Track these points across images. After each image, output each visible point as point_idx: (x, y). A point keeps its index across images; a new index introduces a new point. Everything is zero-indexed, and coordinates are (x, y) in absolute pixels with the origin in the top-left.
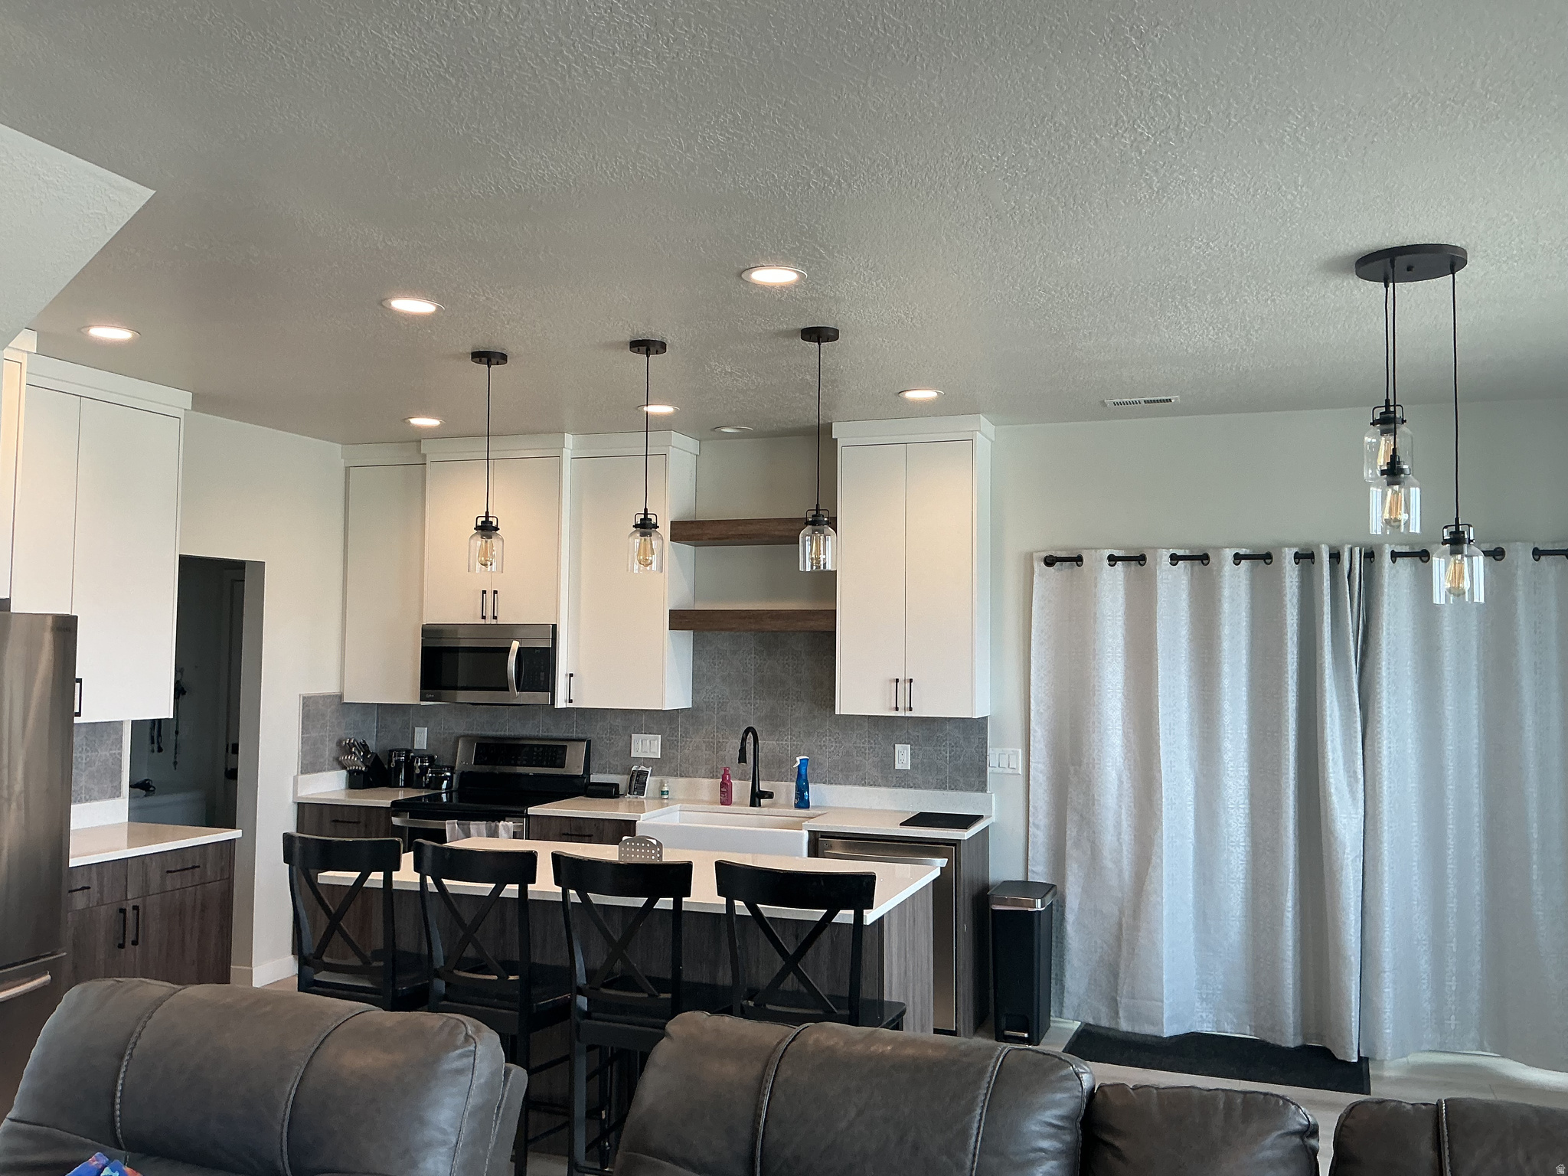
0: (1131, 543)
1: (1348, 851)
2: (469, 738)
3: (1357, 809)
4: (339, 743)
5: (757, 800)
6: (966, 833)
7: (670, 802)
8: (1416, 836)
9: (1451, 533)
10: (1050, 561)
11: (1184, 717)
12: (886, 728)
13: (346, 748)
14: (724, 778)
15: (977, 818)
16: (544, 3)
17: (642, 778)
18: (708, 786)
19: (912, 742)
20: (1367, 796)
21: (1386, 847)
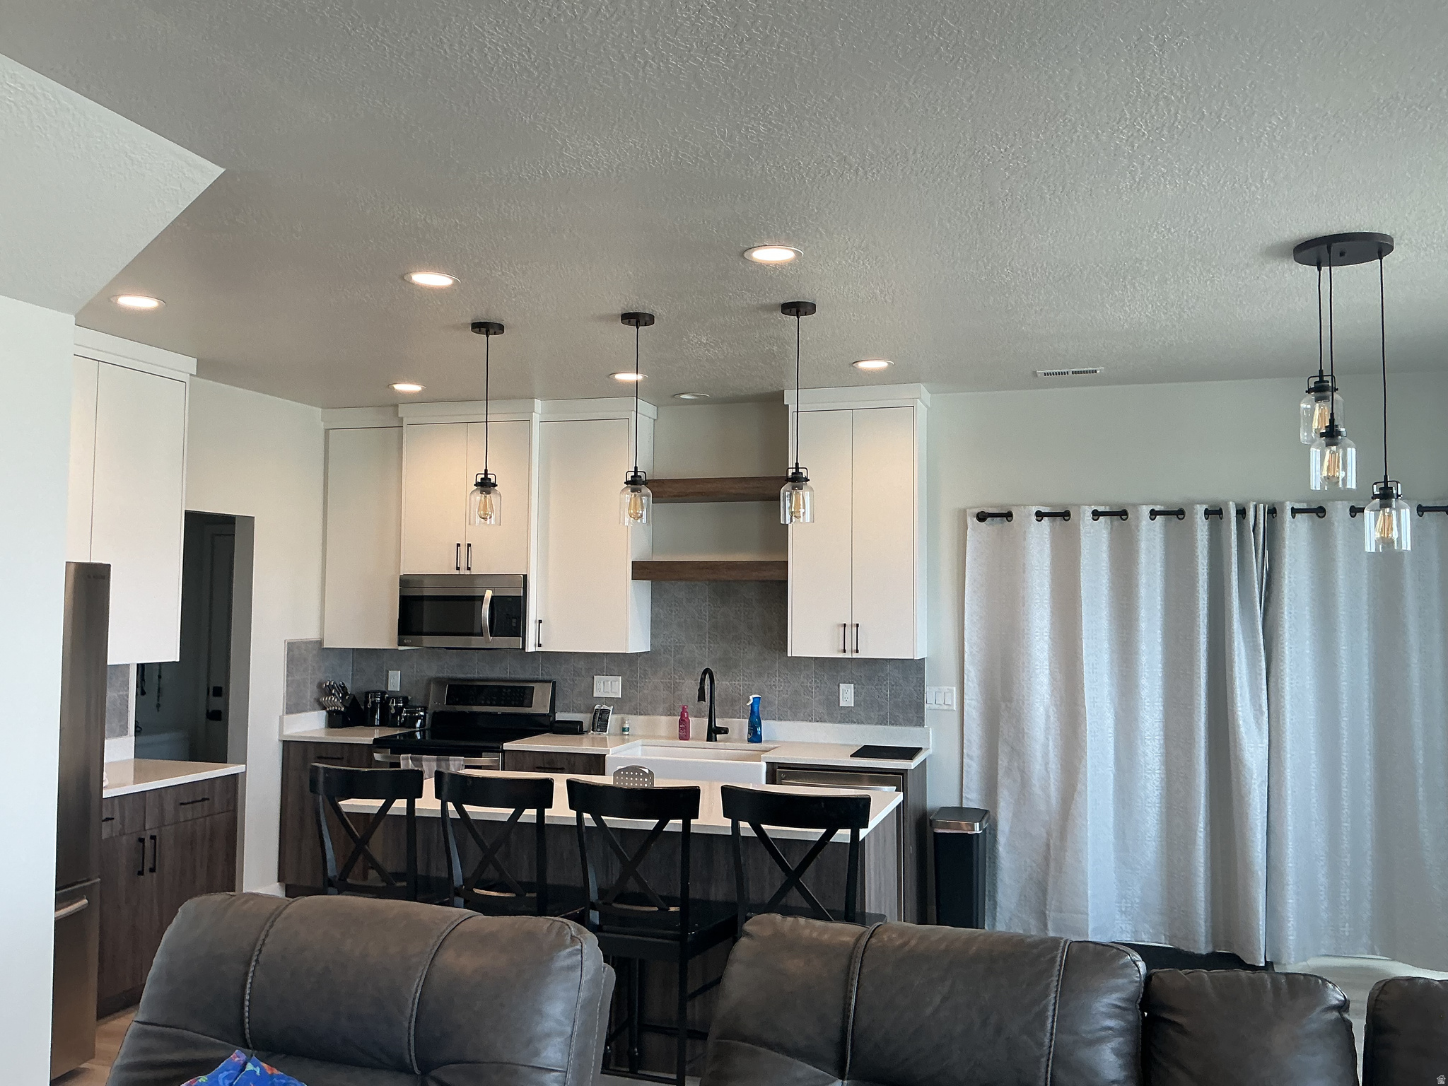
0: (1057, 500)
1: (1255, 776)
2: (440, 682)
3: (1262, 738)
4: (320, 686)
5: (714, 735)
6: (912, 764)
7: (631, 738)
8: (1314, 763)
9: (1380, 489)
10: (982, 517)
11: (1106, 657)
12: (831, 668)
13: (327, 690)
14: (682, 715)
15: (918, 750)
16: (641, 4)
17: (604, 716)
18: (666, 724)
19: (855, 682)
20: (1272, 727)
21: (1289, 773)
